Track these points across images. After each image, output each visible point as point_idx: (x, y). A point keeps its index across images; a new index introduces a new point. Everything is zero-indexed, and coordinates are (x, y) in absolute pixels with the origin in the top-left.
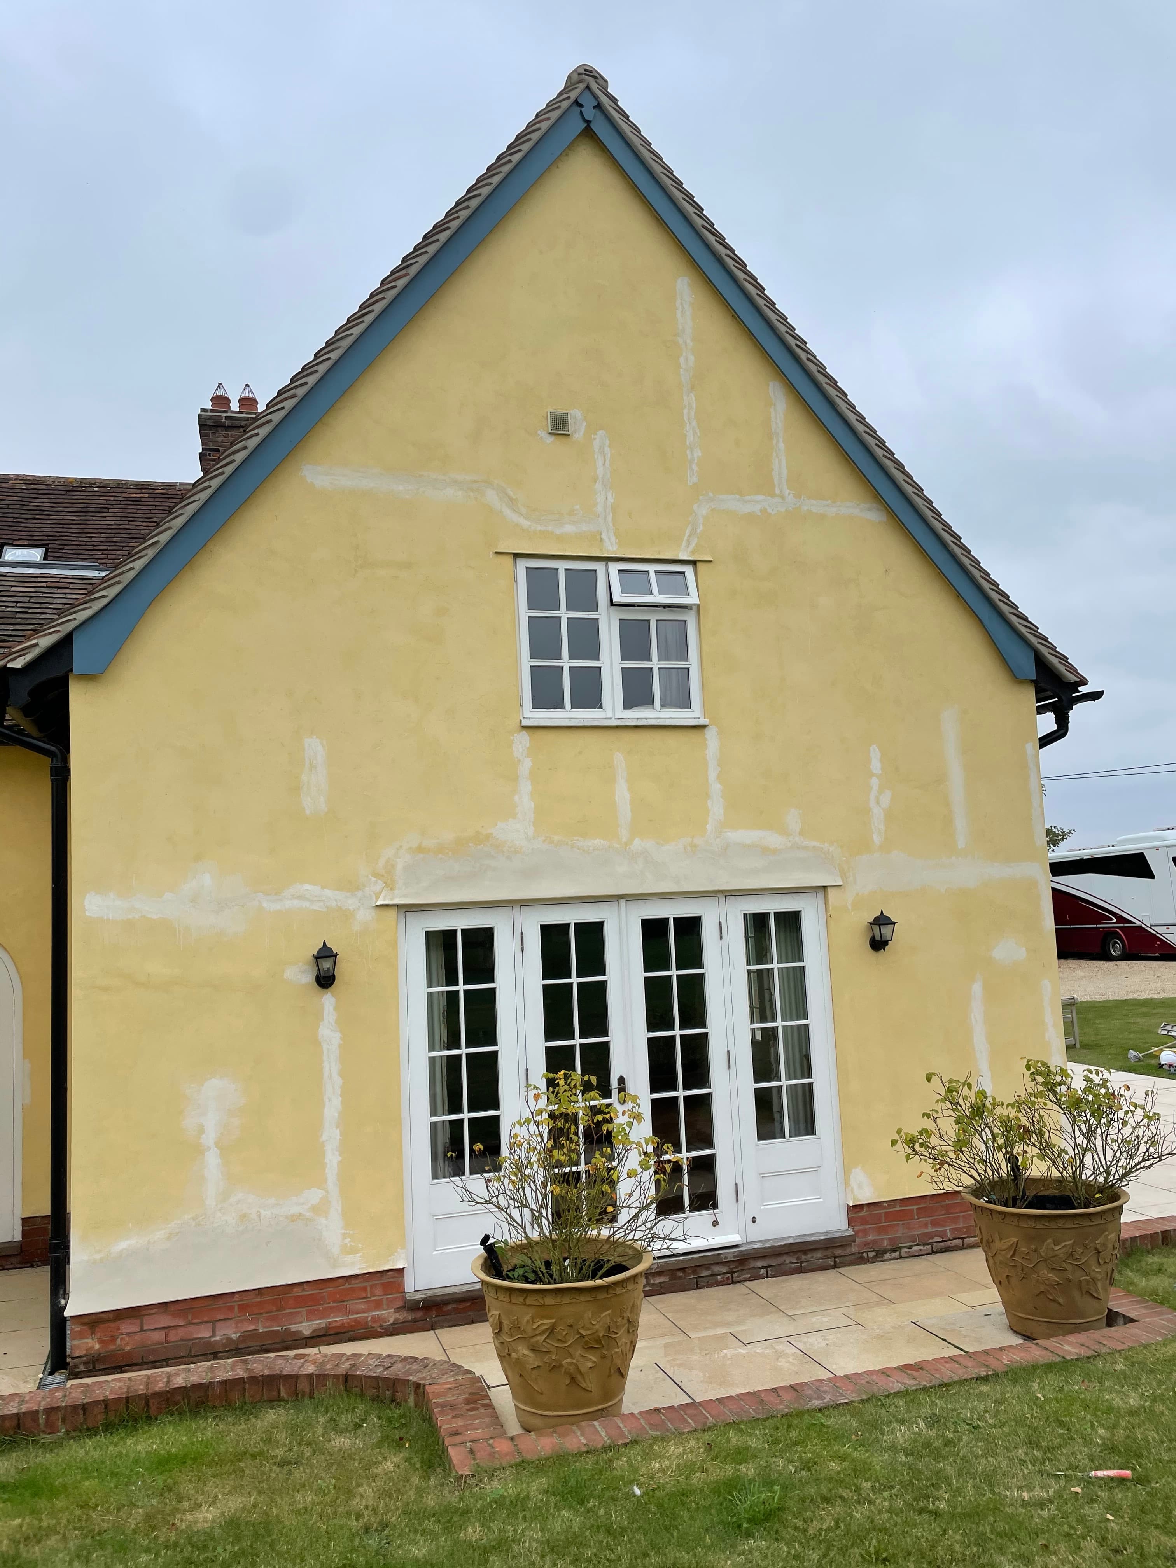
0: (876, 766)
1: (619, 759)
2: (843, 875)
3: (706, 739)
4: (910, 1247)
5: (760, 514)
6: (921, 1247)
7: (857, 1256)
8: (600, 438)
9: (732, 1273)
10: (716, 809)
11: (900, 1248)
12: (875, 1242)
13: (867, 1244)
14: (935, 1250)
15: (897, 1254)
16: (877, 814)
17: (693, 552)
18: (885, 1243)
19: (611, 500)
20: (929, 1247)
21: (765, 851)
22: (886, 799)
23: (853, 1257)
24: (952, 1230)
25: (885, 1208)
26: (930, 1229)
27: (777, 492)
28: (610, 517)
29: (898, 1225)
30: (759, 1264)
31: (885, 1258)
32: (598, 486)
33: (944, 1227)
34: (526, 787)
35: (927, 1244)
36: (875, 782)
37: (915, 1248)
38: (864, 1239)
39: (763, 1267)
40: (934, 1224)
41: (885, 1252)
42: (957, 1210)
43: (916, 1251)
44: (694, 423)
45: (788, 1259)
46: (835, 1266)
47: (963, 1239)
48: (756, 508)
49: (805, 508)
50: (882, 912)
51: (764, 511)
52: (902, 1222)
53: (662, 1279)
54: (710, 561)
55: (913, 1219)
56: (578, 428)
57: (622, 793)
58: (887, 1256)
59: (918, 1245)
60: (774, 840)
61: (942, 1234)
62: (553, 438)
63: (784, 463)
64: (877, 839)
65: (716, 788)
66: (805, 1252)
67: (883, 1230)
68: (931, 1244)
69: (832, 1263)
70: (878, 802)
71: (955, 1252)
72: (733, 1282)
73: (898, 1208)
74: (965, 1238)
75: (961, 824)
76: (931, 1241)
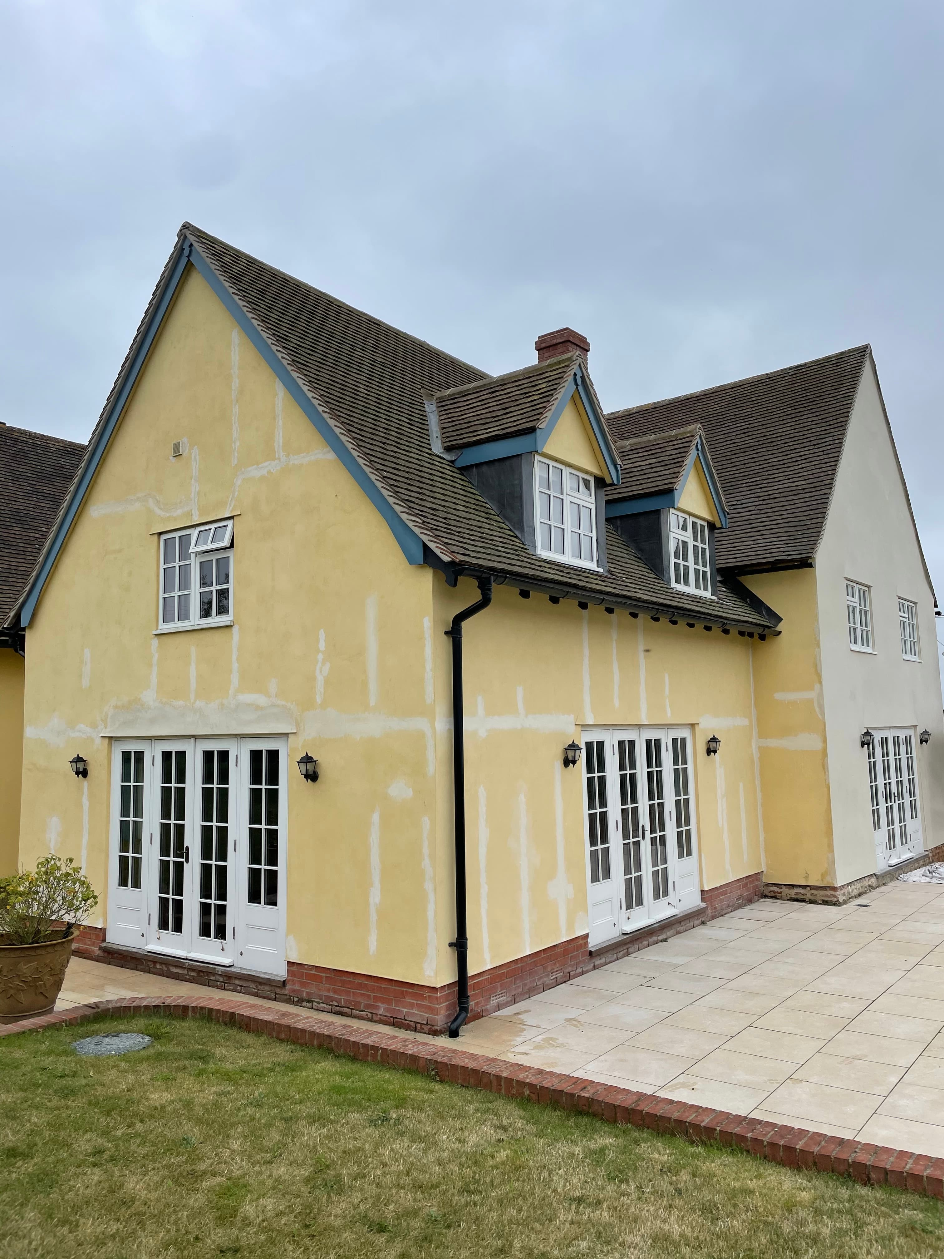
0: (322, 645)
1: (193, 650)
2: (298, 725)
3: (232, 634)
4: (319, 1003)
5: (266, 475)
6: (325, 1005)
7: (288, 997)
8: (195, 451)
9: (225, 983)
10: (235, 680)
11: (312, 1001)
12: (298, 991)
13: (294, 991)
14: (333, 1011)
15: (309, 1005)
16: (320, 679)
17: (231, 511)
18: (304, 995)
19: (198, 489)
20: (330, 1007)
21: (258, 708)
22: (327, 668)
23: (285, 997)
24: (346, 1000)
25: (306, 969)
26: (332, 994)
27: (277, 456)
28: (196, 500)
29: (313, 984)
30: (237, 982)
31: (303, 1005)
32: (193, 481)
33: (340, 996)
34: (155, 670)
35: (330, 1005)
36: (320, 656)
37: (321, 1005)
38: (292, 987)
39: (239, 985)
40: (335, 992)
41: (303, 1001)
42: (349, 986)
43: (322, 1007)
44: (237, 425)
45: (253, 985)
46: (275, 1000)
47: (352, 1009)
48: (264, 472)
49: (291, 463)
50: (307, 753)
51: (269, 472)
52: (315, 983)
53: (193, 974)
54: (240, 515)
55: (322, 983)
56: (185, 450)
57: (193, 671)
58: (304, 1004)
59: (322, 1003)
60: (262, 700)
61: (339, 1001)
62: (175, 458)
63: (281, 434)
64: (319, 699)
65: (235, 665)
66: (261, 984)
67: (303, 984)
68: (332, 1005)
69: (274, 997)
70: (321, 672)
71: (345, 1018)
72: (224, 989)
73: (314, 972)
74: (354, 1009)
75: (373, 686)
76: (331, 1003)
